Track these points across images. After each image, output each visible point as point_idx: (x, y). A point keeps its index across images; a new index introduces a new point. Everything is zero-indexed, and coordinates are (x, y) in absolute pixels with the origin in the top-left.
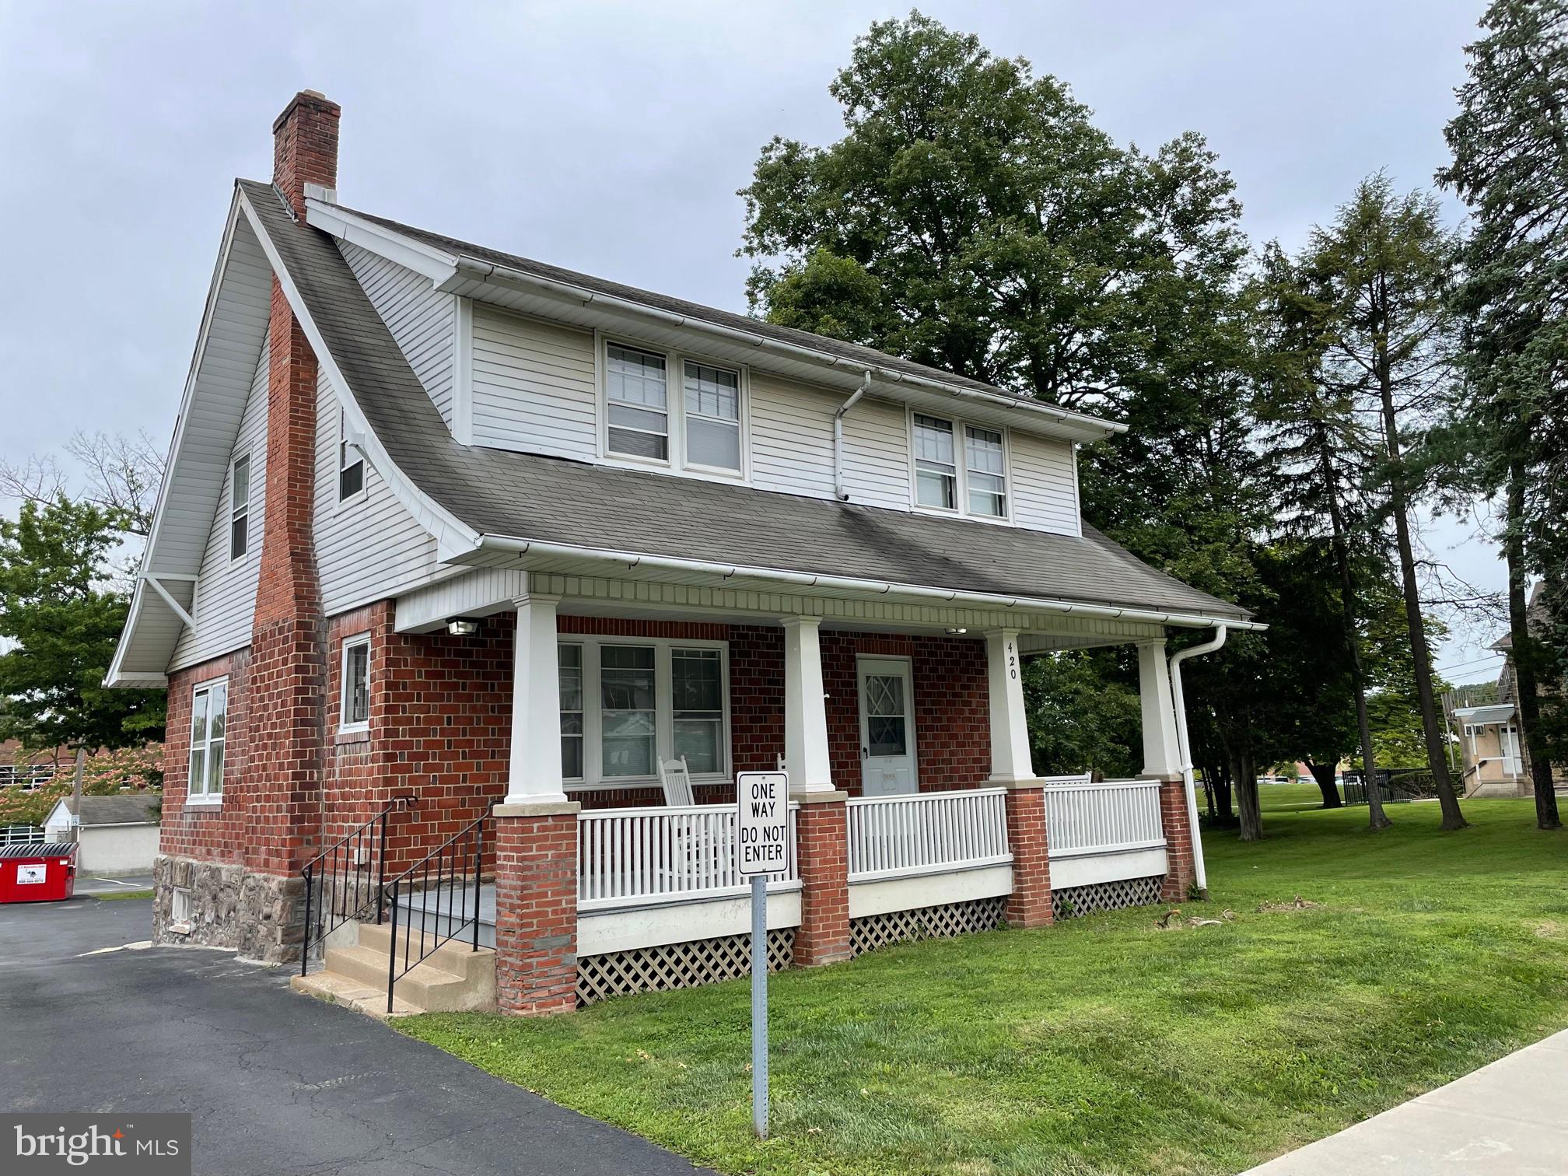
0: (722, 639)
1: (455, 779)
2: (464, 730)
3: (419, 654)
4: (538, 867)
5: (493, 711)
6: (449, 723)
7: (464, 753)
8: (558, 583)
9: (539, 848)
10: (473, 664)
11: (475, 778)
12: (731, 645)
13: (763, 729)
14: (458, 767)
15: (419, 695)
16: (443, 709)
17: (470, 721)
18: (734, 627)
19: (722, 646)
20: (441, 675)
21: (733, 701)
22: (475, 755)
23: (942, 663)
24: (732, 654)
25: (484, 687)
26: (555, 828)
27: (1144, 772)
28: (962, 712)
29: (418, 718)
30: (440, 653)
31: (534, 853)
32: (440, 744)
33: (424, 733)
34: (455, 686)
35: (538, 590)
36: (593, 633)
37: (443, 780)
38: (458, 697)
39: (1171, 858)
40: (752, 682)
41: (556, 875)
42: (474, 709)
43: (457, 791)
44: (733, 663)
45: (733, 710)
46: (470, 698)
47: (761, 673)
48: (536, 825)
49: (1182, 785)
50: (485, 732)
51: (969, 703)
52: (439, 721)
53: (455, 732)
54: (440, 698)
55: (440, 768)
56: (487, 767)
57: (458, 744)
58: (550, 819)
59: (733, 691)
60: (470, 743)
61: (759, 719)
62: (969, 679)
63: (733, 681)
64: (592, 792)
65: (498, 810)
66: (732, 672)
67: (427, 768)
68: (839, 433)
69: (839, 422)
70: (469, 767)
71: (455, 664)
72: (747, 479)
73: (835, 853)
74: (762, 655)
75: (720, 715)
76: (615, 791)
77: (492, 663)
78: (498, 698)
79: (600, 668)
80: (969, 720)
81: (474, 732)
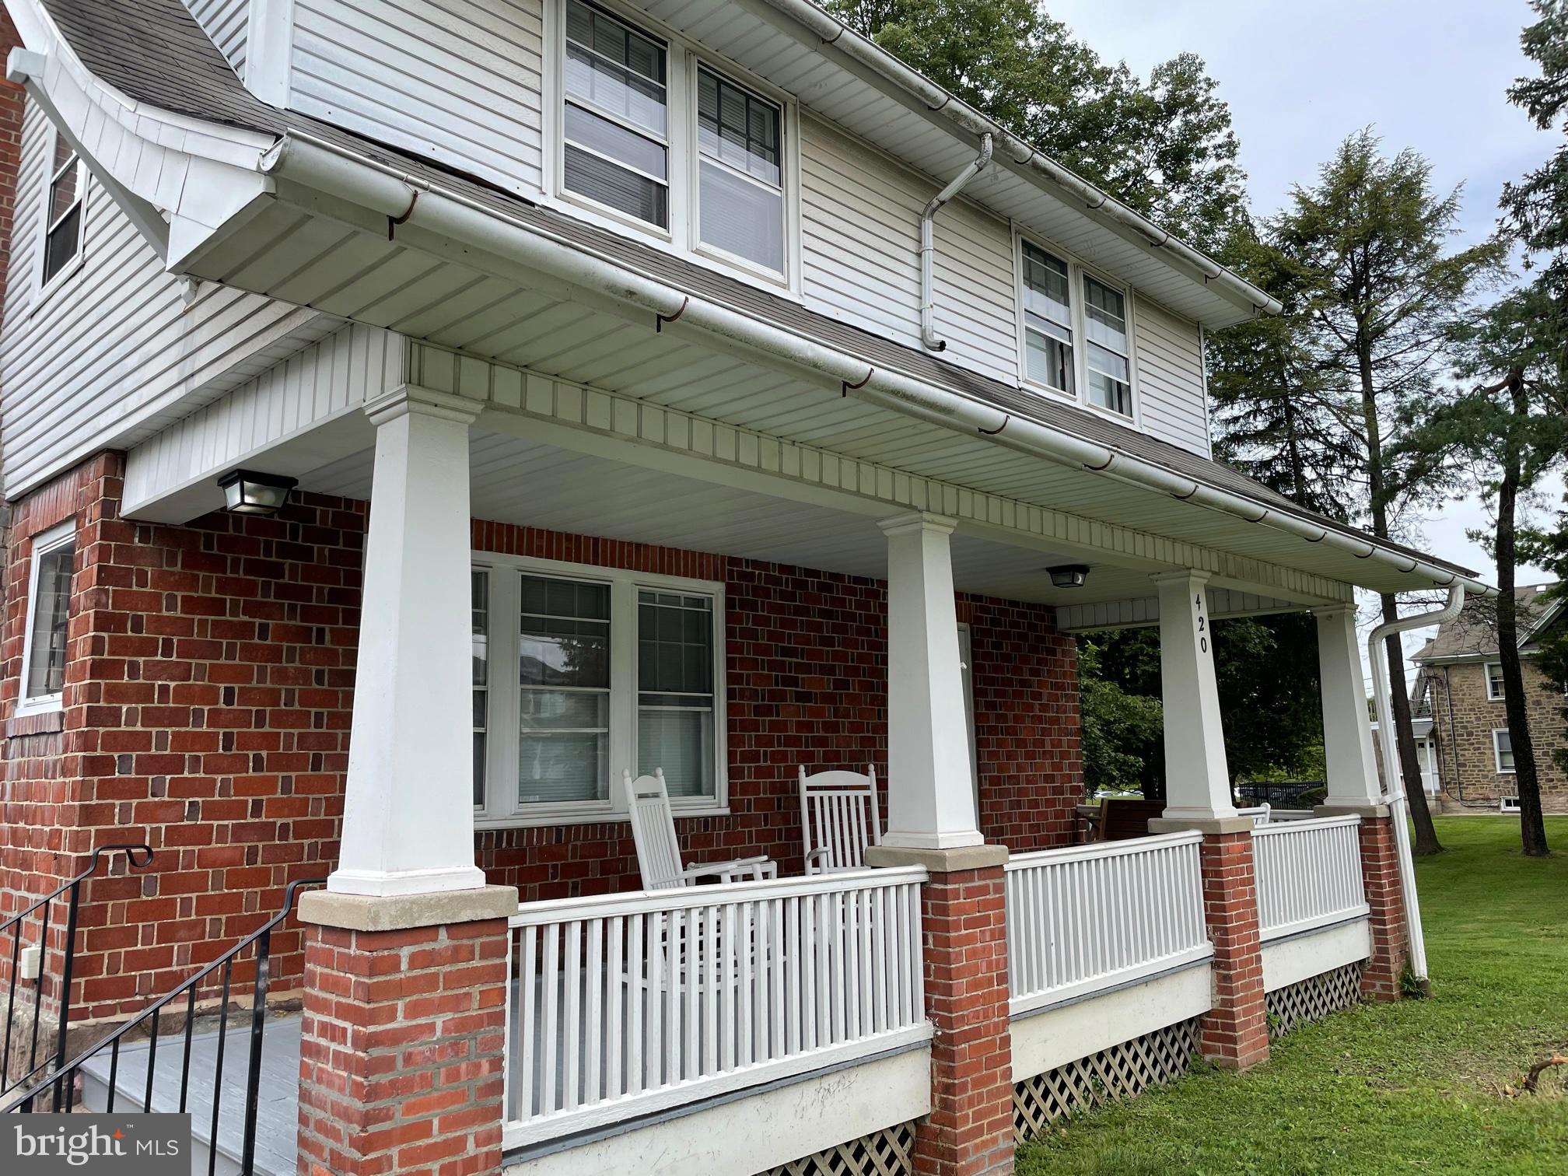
0: (716, 579)
1: (238, 810)
2: (260, 715)
3: (172, 562)
4: (408, 1058)
5: (320, 681)
6: (229, 700)
7: (258, 759)
8: (474, 373)
9: (412, 1011)
10: (283, 591)
11: (277, 808)
12: (730, 589)
13: (774, 726)
14: (242, 787)
15: (168, 644)
16: (216, 673)
17: (273, 697)
18: (734, 561)
19: (715, 590)
20: (217, 607)
21: (731, 679)
22: (277, 763)
23: (1006, 635)
24: (729, 604)
25: (303, 635)
26: (456, 955)
27: (1327, 802)
29: (164, 690)
30: (217, 564)
31: (400, 1022)
32: (209, 740)
33: (176, 717)
34: (245, 630)
35: (427, 382)
36: (510, 551)
37: (211, 811)
38: (249, 652)
39: (1377, 932)
40: (760, 650)
41: (453, 1075)
42: (281, 676)
43: (239, 832)
44: (730, 618)
45: (730, 694)
46: (274, 654)
47: (772, 636)
48: (405, 952)
49: (1389, 821)
50: (301, 719)
52: (209, 695)
53: (242, 719)
54: (213, 650)
55: (207, 788)
56: (304, 785)
57: (245, 742)
58: (443, 934)
59: (730, 663)
60: (271, 740)
61: (768, 711)
63: (730, 648)
64: (500, 832)
65: (311, 906)
66: (730, 633)
67: (177, 788)
68: (929, 241)
69: (928, 225)
70: (269, 785)
71: (249, 589)
72: (794, 288)
74: (773, 608)
75: (709, 702)
76: (540, 829)
77: (320, 590)
78: (332, 656)
79: (520, 614)
81: (279, 719)
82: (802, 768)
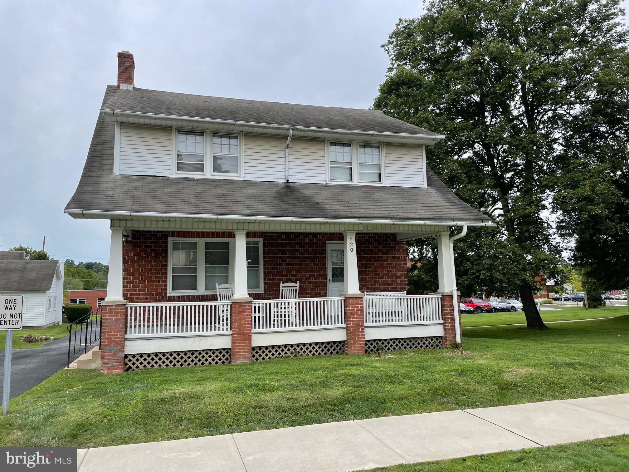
0: (260, 238)
1: (144, 290)
2: (148, 273)
3: (131, 246)
4: (108, 322)
5: (159, 267)
6: (142, 271)
7: (148, 281)
8: (123, 224)
9: (109, 316)
10: (152, 250)
11: (152, 290)
12: (264, 240)
13: (278, 272)
14: (145, 286)
15: (131, 261)
16: (140, 266)
17: (150, 270)
18: (265, 233)
19: (261, 241)
20: (139, 254)
21: (264, 261)
22: (151, 282)
23: (372, 244)
24: (264, 243)
25: (156, 258)
26: (116, 309)
27: (438, 291)
28: (383, 264)
29: (130, 269)
30: (139, 246)
31: (107, 317)
32: (139, 278)
33: (133, 274)
34: (145, 258)
35: (114, 226)
36: (202, 237)
37: (139, 290)
38: (146, 262)
39: (445, 329)
40: (273, 254)
41: (116, 325)
42: (152, 266)
43: (145, 294)
44: (265, 247)
45: (264, 265)
46: (150, 262)
47: (278, 250)
48: (108, 308)
49: (451, 297)
50: (156, 274)
51: (387, 261)
52: (138, 270)
53: (145, 274)
54: (139, 262)
55: (138, 286)
56: (157, 286)
57: (145, 278)
58: (114, 306)
59: (264, 258)
60: (150, 278)
61: (277, 268)
62: (387, 250)
63: (265, 254)
65: (103, 303)
66: (264, 250)
67: (133, 286)
68: (287, 155)
69: (287, 150)
70: (150, 286)
71: (145, 250)
72: (241, 177)
73: (245, 321)
74: (278, 243)
75: (258, 267)
76: (209, 295)
77: (159, 249)
78: (162, 262)
79: (205, 250)
80: (387, 268)
81: (151, 274)
82: (281, 282)
